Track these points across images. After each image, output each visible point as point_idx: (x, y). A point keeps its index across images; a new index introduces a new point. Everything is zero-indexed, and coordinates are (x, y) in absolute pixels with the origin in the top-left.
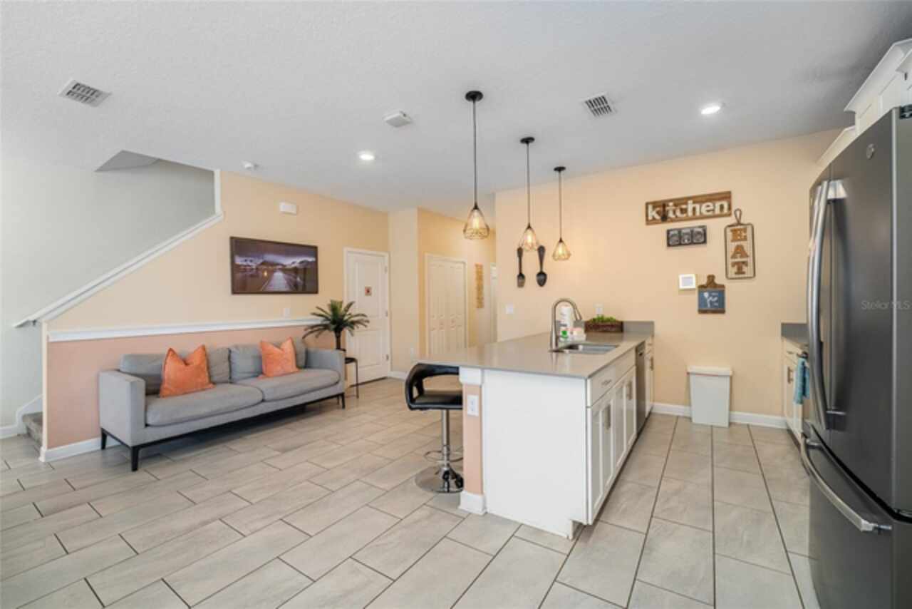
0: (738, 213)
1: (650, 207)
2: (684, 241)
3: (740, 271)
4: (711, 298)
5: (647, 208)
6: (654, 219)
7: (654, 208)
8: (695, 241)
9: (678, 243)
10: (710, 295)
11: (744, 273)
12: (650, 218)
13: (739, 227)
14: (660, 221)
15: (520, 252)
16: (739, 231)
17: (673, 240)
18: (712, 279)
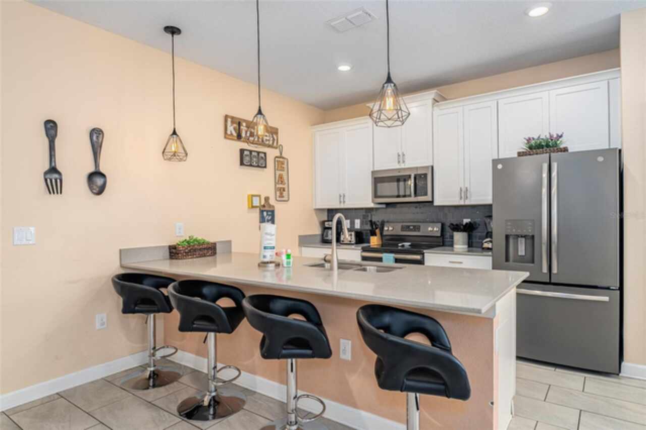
0: (281, 147)
1: (229, 120)
2: (253, 163)
3: (281, 196)
4: (268, 217)
5: (226, 121)
6: (232, 134)
7: (233, 122)
8: (260, 165)
9: (249, 164)
10: (267, 215)
11: (283, 197)
12: (229, 132)
13: (281, 160)
14: (236, 138)
15: (51, 127)
16: (281, 162)
17: (247, 160)
18: (267, 199)
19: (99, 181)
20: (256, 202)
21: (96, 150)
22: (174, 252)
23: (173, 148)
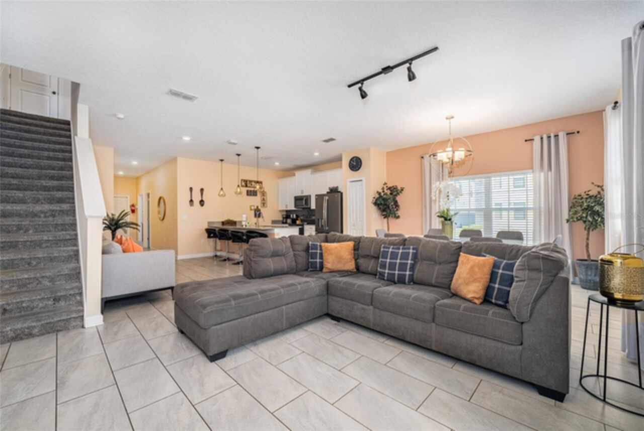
0: (264, 188)
2: (251, 194)
3: (264, 205)
5: (242, 182)
6: (243, 185)
7: (244, 182)
8: (255, 195)
13: (263, 192)
14: (245, 187)
15: (191, 189)
16: (263, 194)
17: (249, 194)
18: (257, 207)
19: (202, 203)
20: (253, 208)
21: (202, 194)
22: (223, 223)
23: (222, 193)
